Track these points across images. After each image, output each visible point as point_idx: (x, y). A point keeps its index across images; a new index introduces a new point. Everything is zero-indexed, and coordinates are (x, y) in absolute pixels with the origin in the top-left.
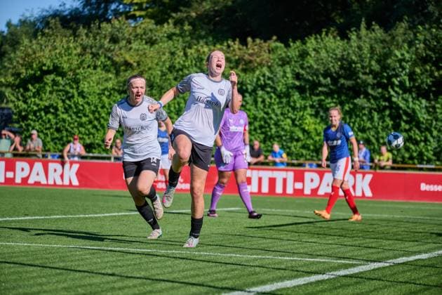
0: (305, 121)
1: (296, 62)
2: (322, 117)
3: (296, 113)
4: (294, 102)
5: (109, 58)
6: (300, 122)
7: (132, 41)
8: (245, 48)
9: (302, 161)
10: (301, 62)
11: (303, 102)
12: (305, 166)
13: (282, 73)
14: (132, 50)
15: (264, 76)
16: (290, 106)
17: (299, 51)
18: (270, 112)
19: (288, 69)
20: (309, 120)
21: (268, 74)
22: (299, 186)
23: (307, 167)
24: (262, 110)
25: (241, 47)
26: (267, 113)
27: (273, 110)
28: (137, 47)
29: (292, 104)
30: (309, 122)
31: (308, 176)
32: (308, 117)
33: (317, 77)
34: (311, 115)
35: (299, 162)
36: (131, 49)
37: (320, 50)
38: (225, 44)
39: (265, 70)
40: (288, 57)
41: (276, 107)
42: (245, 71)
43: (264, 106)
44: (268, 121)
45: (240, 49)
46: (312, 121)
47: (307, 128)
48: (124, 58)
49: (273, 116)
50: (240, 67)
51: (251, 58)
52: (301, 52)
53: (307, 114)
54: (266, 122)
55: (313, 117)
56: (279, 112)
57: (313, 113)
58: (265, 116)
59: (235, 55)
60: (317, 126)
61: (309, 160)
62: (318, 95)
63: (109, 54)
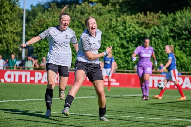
1: (171, 23)
2: (183, 50)
4: (170, 43)
5: (80, 22)
7: (91, 14)
8: (146, 17)
10: (173, 24)
11: (174, 43)
13: (164, 29)
15: (155, 30)
19: (167, 27)
21: (157, 29)
22: (172, 84)
25: (144, 16)
26: (157, 48)
27: (160, 47)
30: (178, 53)
32: (177, 50)
33: (181, 31)
34: (178, 49)
37: (182, 18)
38: (137, 15)
39: (156, 27)
40: (167, 21)
41: (161, 45)
42: (146, 28)
43: (155, 45)
44: (157, 52)
49: (159, 50)
50: (144, 26)
51: (149, 22)
52: (173, 19)
55: (179, 51)
57: (179, 48)
59: (141, 21)
60: (181, 55)
62: (181, 40)
63: (80, 20)
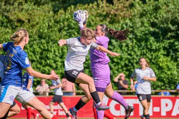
0: (159, 60)
1: (151, 14)
2: (172, 56)
3: (152, 53)
4: (151, 45)
5: (6, 17)
6: (156, 60)
7: (23, 4)
8: (111, 5)
9: (158, 90)
10: (155, 14)
11: (158, 45)
12: (161, 94)
13: (140, 24)
14: (24, 10)
15: (126, 24)
16: (148, 48)
17: (153, 6)
18: (133, 53)
19: (145, 20)
20: (162, 58)
21: (130, 24)
22: (157, 109)
23: (163, 95)
24: (126, 52)
25: (108, 5)
26: (130, 55)
27: (135, 52)
28: (27, 8)
29: (149, 46)
30: (163, 60)
31: (163, 102)
32: (162, 56)
33: (167, 24)
34: (164, 55)
35: (156, 91)
36: (22, 9)
37: (169, 4)
38: (96, 3)
39: (127, 21)
40: (145, 10)
41: (136, 49)
42: (110, 23)
43: (128, 49)
44: (132, 61)
45: (107, 6)
46: (165, 59)
47: (161, 65)
48: (18, 16)
49: (135, 57)
50: (108, 20)
51: (116, 13)
52: (154, 7)
53: (161, 54)
54: (129, 62)
55: (165, 57)
56: (139, 53)
57: (165, 53)
58: (129, 57)
59: (103, 11)
60: (169, 64)
61: (163, 89)
62: (168, 39)
63: (6, 14)
